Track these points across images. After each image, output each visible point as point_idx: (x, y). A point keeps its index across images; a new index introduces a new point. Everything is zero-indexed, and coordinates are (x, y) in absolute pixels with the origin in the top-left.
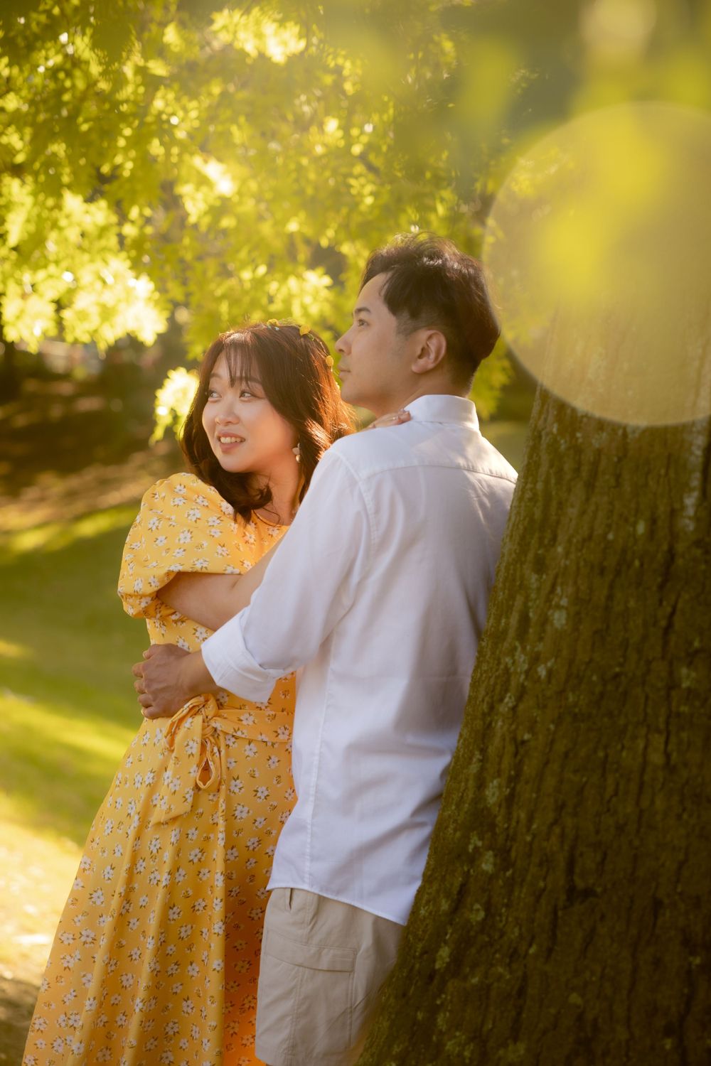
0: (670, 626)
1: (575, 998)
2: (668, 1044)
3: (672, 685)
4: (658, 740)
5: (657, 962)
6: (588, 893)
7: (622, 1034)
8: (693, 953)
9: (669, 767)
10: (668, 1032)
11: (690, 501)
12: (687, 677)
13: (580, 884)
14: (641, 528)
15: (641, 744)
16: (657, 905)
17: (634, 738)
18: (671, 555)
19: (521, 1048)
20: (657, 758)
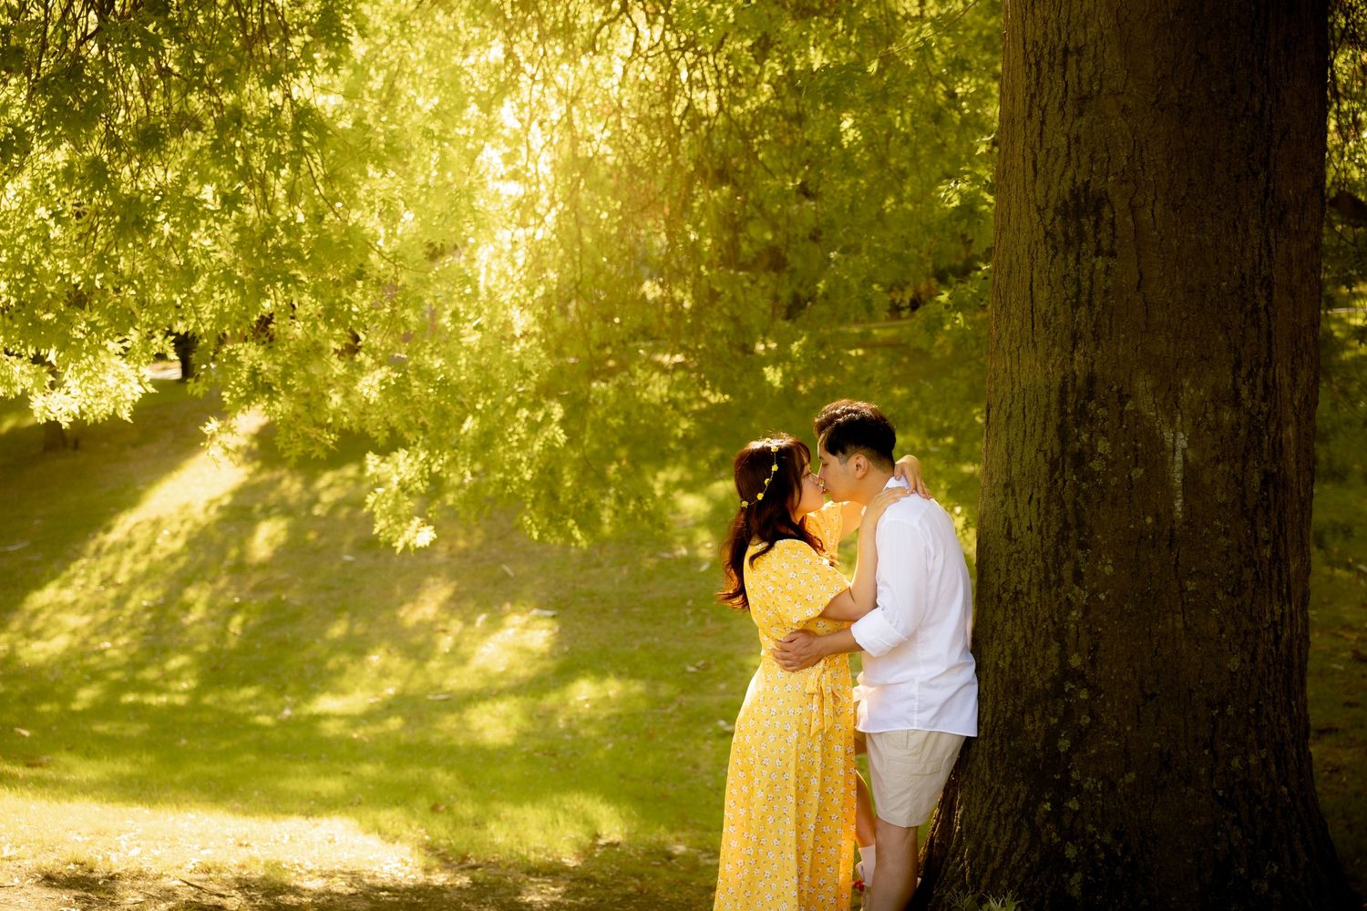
0: (1177, 563)
1: (1156, 745)
2: (1206, 752)
3: (1182, 590)
4: (1179, 617)
5: (1195, 717)
6: (1153, 695)
7: (1184, 754)
8: (1214, 708)
9: (1187, 629)
10: (1205, 746)
11: (1178, 504)
12: (1191, 586)
13: (1149, 692)
14: (1149, 520)
15: (1170, 621)
16: (1191, 691)
17: (1165, 618)
18: (1172, 531)
19: (1133, 775)
20: (1180, 625)
